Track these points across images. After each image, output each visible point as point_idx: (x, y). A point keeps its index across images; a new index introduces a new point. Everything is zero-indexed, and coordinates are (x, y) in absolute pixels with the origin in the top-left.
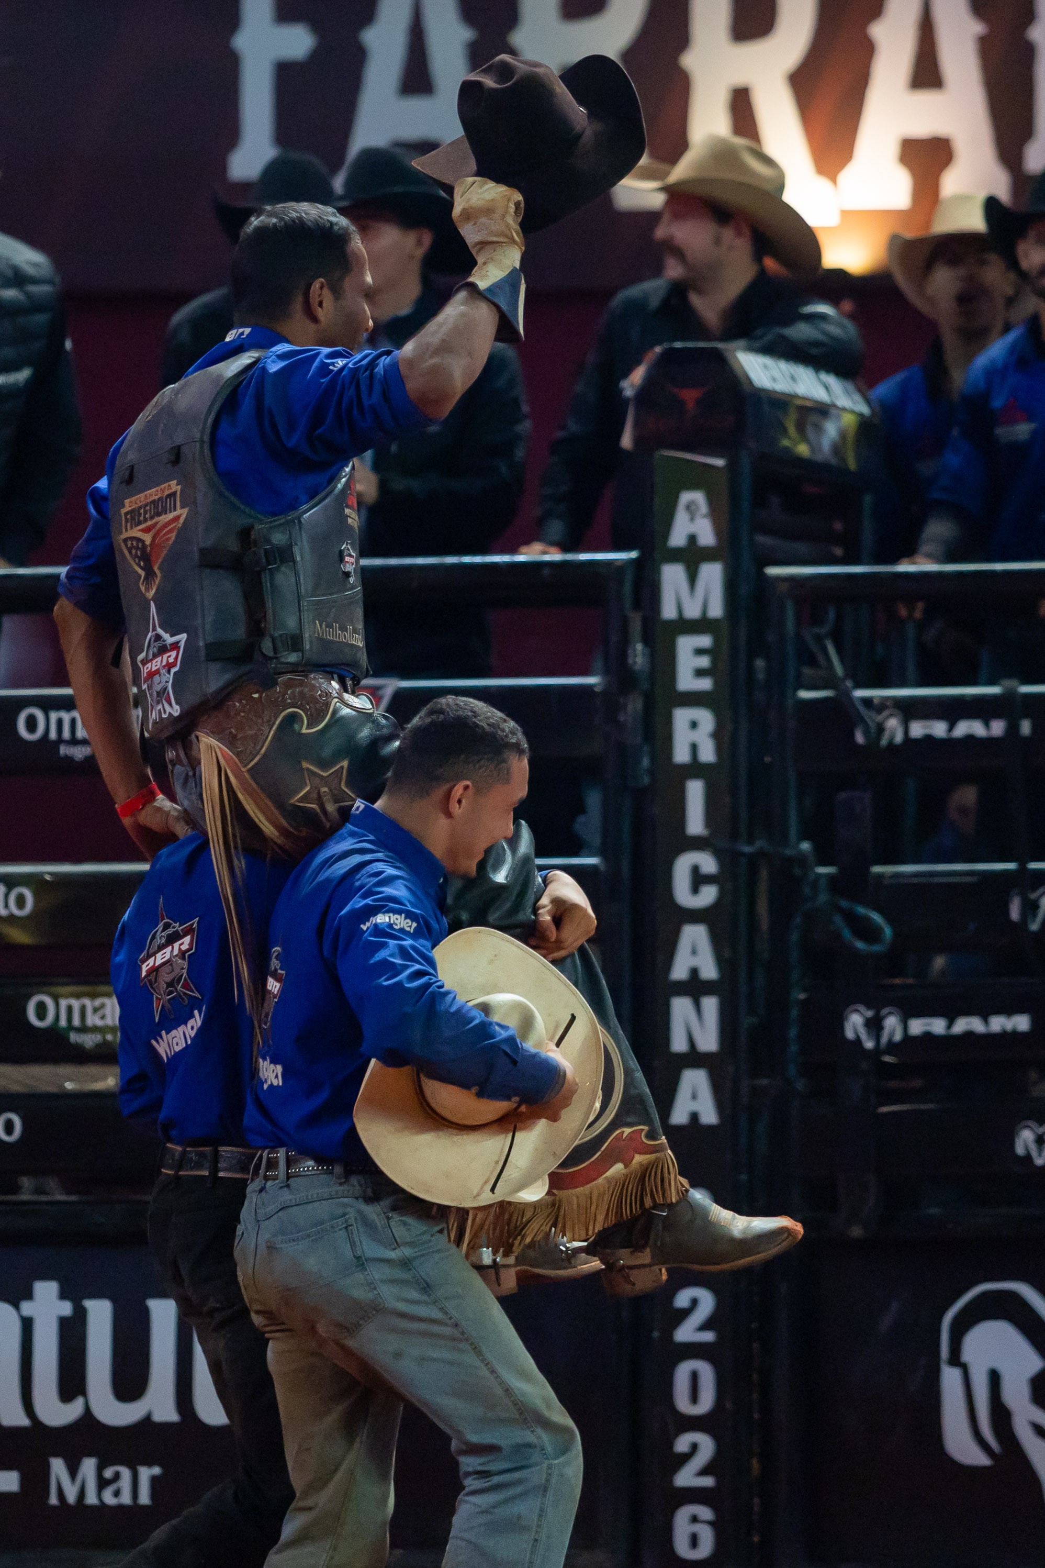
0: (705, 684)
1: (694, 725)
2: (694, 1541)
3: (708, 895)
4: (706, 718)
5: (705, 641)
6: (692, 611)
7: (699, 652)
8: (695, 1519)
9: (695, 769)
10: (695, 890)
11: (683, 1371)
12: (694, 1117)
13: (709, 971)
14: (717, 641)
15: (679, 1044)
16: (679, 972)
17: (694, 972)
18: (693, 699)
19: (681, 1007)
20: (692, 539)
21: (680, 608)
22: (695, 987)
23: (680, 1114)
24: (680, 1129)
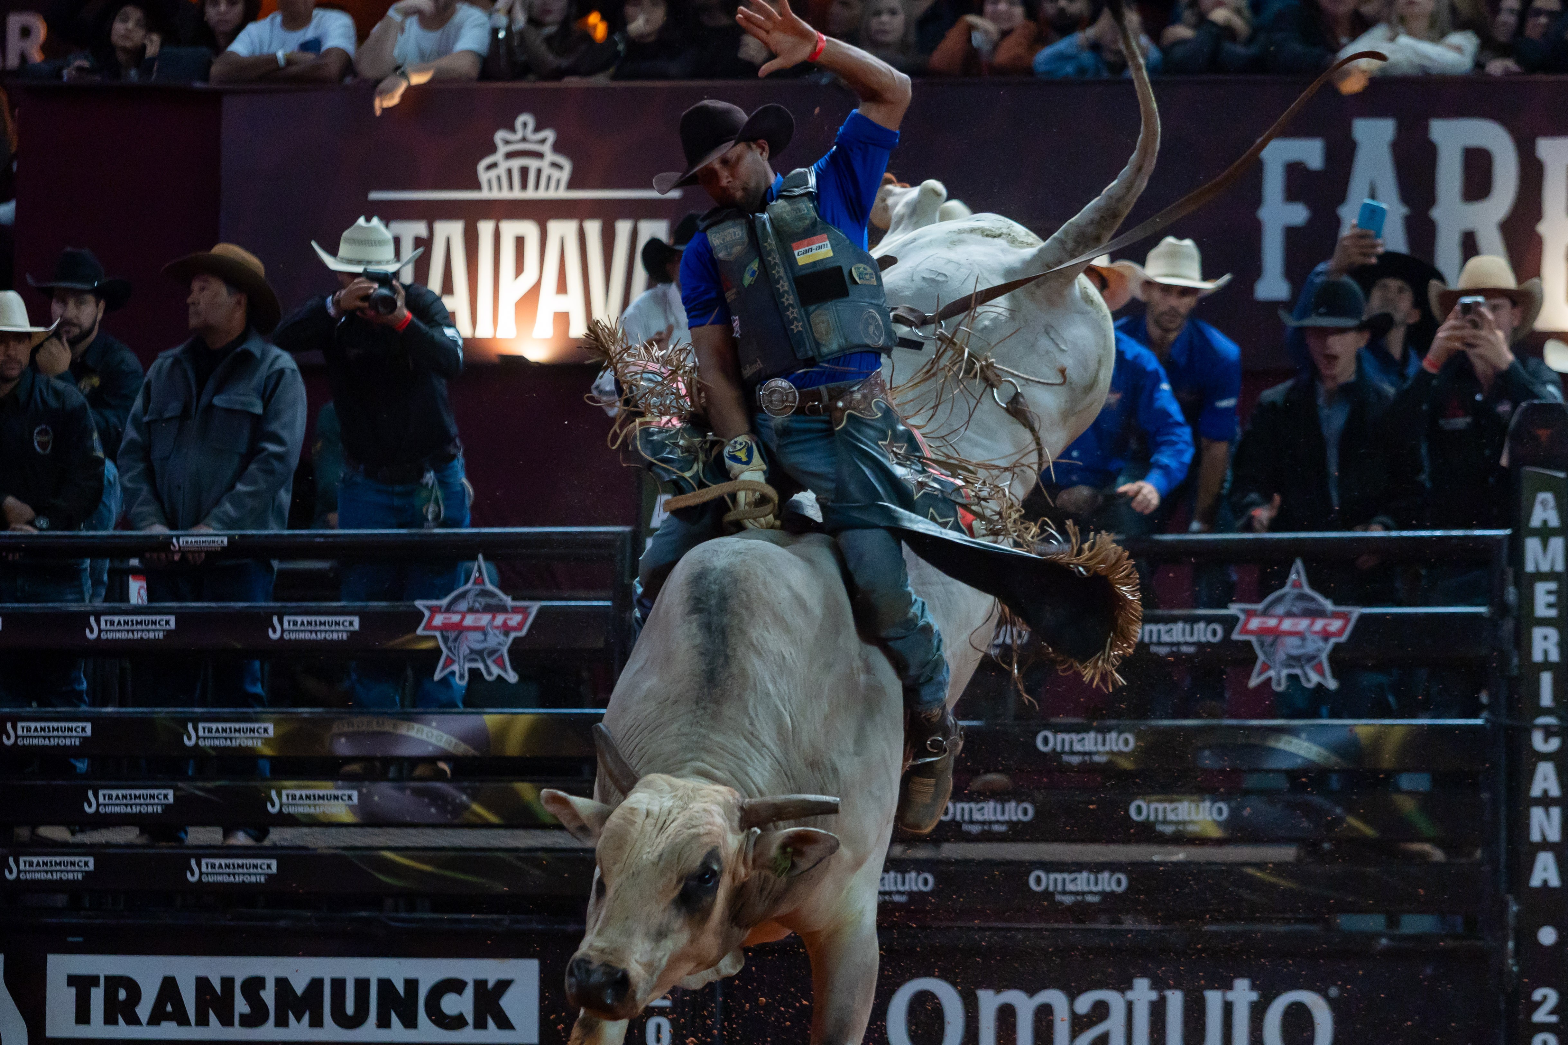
0: (1553, 613)
1: (1546, 638)
3: (1554, 744)
4: (1553, 634)
5: (1552, 586)
6: (1545, 567)
7: (1549, 592)
9: (1546, 665)
10: (1546, 740)
11: (1538, 1040)
12: (1545, 882)
13: (1555, 791)
14: (1560, 587)
15: (1536, 837)
16: (1536, 791)
17: (1545, 792)
18: (1545, 622)
19: (1537, 814)
20: (1545, 522)
21: (1537, 565)
22: (1546, 801)
23: (1536, 881)
24: (1536, 890)
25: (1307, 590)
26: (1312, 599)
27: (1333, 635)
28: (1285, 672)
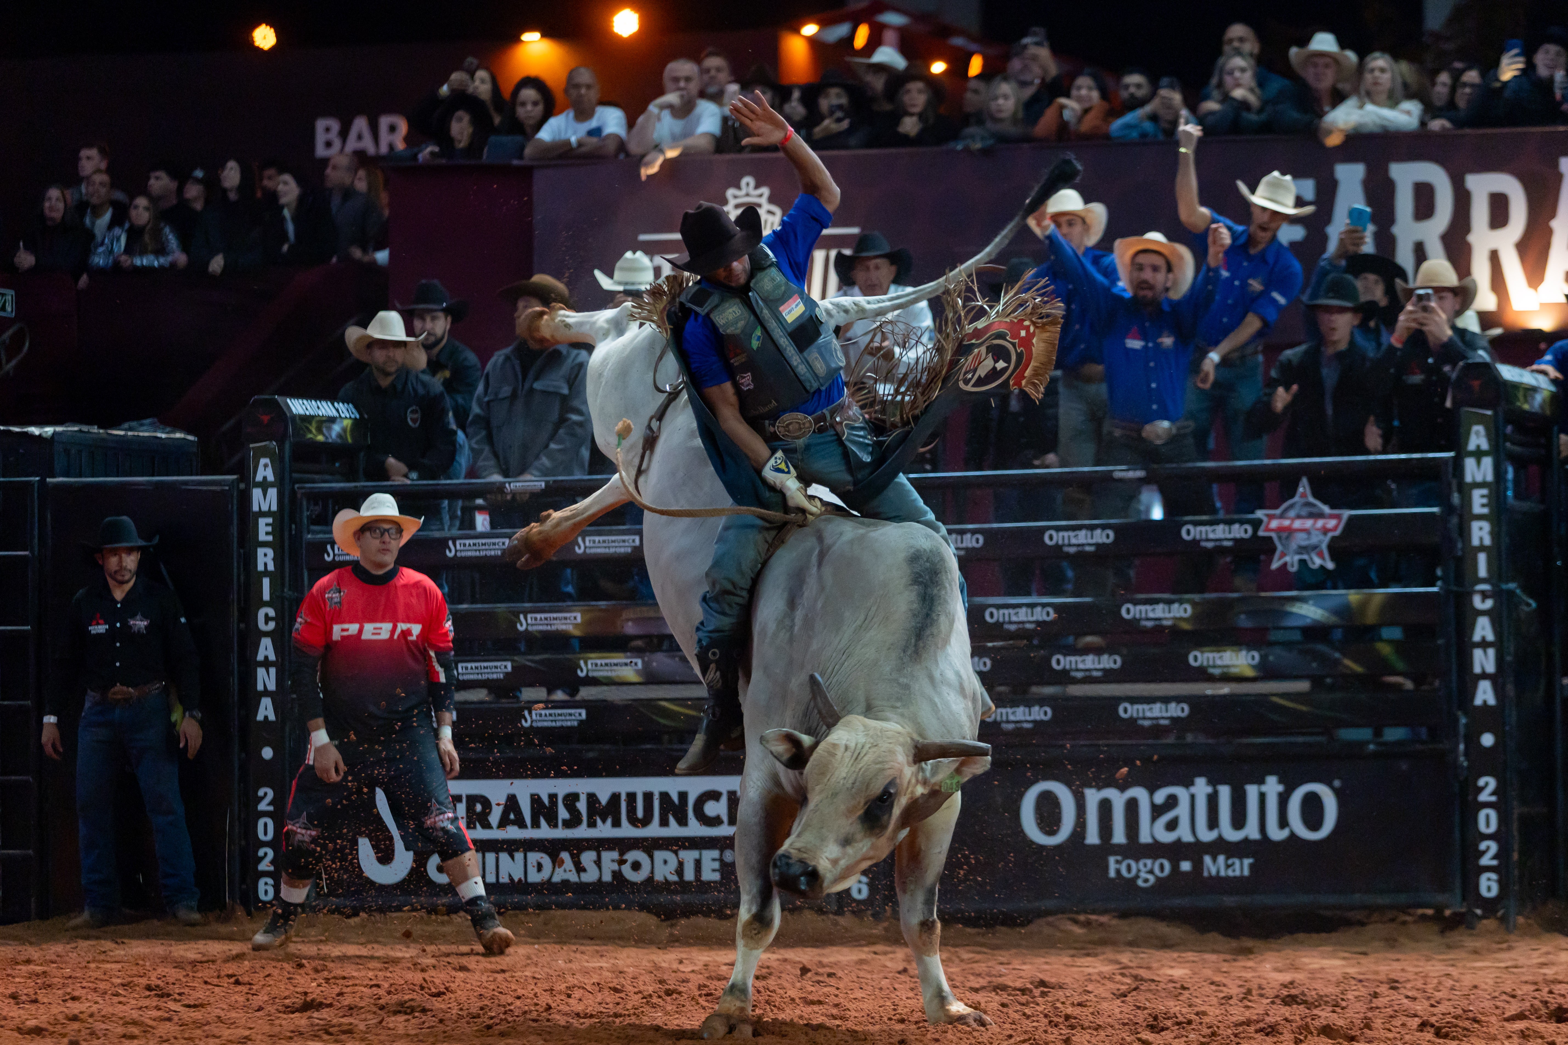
0: (1485, 511)
2: (1489, 889)
3: (1489, 604)
4: (1486, 526)
5: (1485, 492)
6: (1479, 479)
7: (1483, 496)
8: (1489, 879)
9: (1482, 548)
10: (1483, 601)
11: (1482, 814)
12: (1485, 702)
13: (1490, 637)
14: (1491, 492)
15: (1477, 670)
16: (1477, 638)
17: (1484, 638)
18: (1480, 517)
19: (1478, 653)
20: (1478, 447)
21: (1473, 477)
22: (1484, 644)
23: (1478, 701)
24: (1478, 707)
25: (1311, 499)
26: (1313, 505)
27: (1330, 530)
28: (1297, 558)
